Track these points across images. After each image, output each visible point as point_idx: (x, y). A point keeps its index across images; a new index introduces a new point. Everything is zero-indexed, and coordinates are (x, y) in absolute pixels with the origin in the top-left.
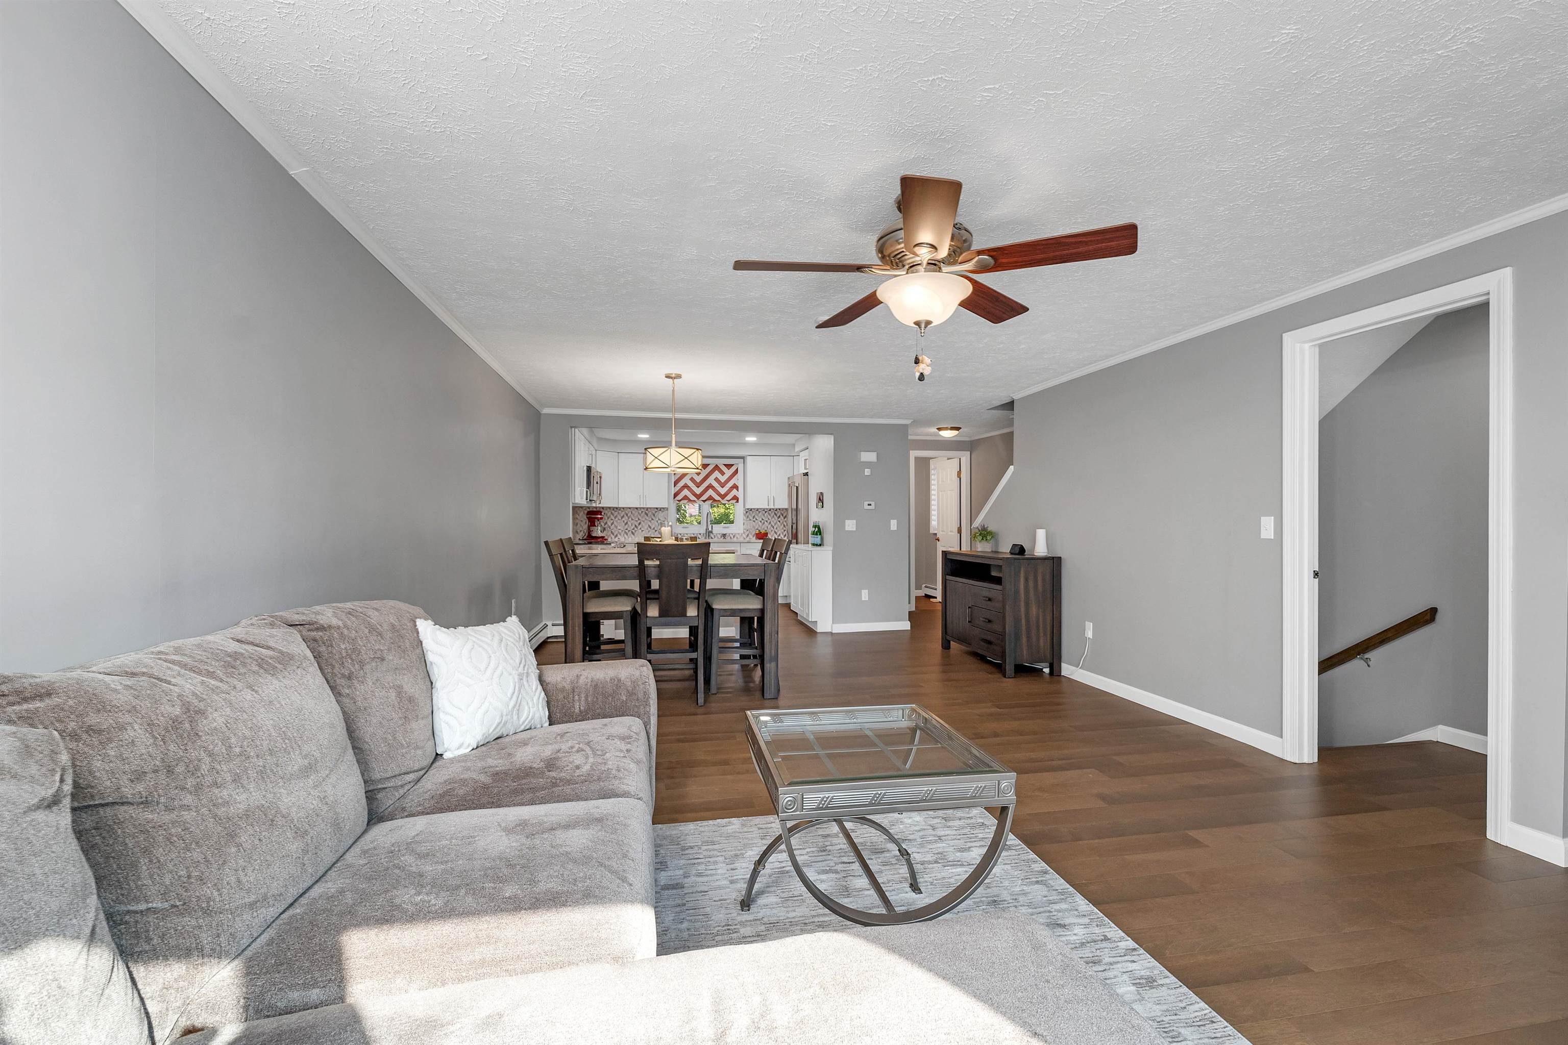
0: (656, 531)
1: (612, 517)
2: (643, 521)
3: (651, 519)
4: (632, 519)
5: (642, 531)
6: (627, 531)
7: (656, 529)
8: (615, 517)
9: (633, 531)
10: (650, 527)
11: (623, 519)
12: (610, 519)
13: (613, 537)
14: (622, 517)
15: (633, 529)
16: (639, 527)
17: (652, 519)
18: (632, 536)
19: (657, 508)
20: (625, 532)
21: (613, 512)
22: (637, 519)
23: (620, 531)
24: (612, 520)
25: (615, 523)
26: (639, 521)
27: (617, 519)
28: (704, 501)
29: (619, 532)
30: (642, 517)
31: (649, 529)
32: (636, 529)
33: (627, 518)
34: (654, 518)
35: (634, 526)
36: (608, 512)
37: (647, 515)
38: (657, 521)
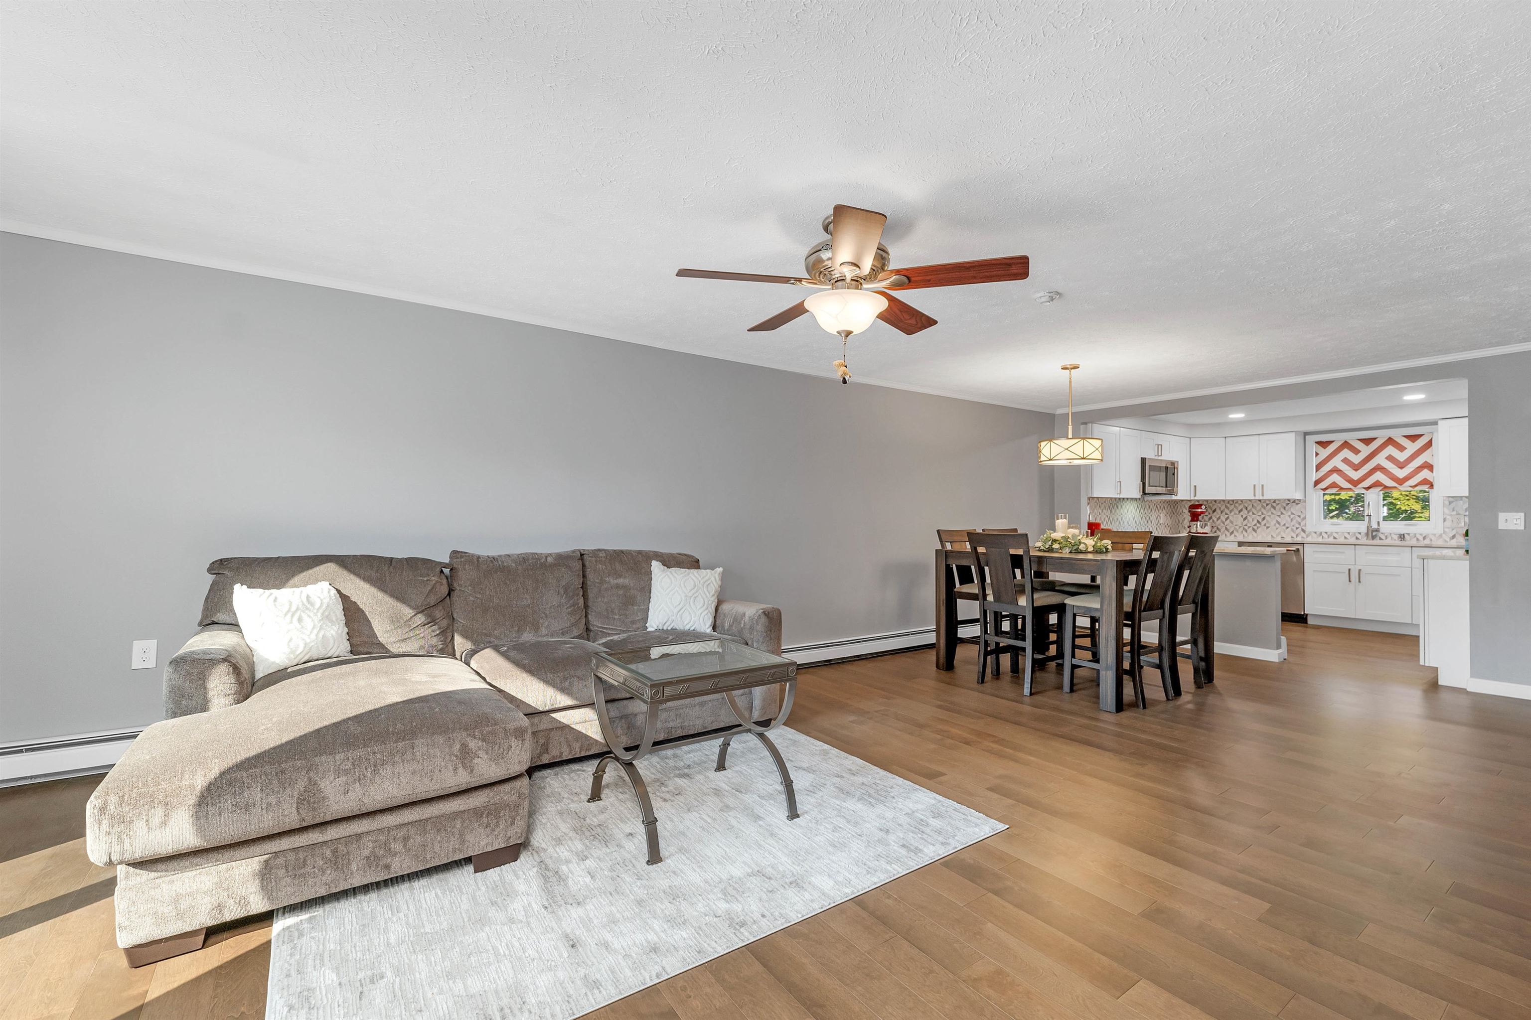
0: (1288, 528)
1: (1226, 511)
2: (1269, 516)
3: (1279, 513)
4: (1253, 514)
5: (1268, 527)
6: (1246, 527)
7: (1287, 525)
8: (1231, 512)
9: (1255, 528)
10: (1279, 523)
11: (1241, 513)
12: (1224, 513)
13: (1228, 534)
14: (1241, 510)
15: (1255, 525)
16: (1263, 523)
17: (1282, 513)
18: (1254, 533)
19: (1289, 500)
20: (1244, 529)
21: (1228, 505)
22: (1260, 513)
23: (1237, 527)
24: (1226, 514)
25: (1230, 517)
26: (1263, 516)
27: (1233, 513)
28: (1368, 488)
29: (1235, 528)
30: (1268, 511)
31: (1277, 525)
32: (1258, 525)
33: (1246, 512)
34: (1284, 512)
35: (1255, 521)
36: (1222, 505)
37: (1275, 508)
38: (1289, 516)
